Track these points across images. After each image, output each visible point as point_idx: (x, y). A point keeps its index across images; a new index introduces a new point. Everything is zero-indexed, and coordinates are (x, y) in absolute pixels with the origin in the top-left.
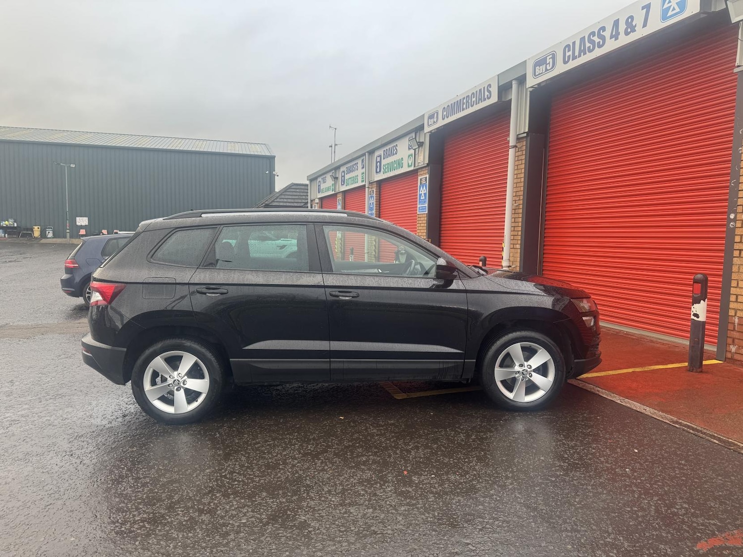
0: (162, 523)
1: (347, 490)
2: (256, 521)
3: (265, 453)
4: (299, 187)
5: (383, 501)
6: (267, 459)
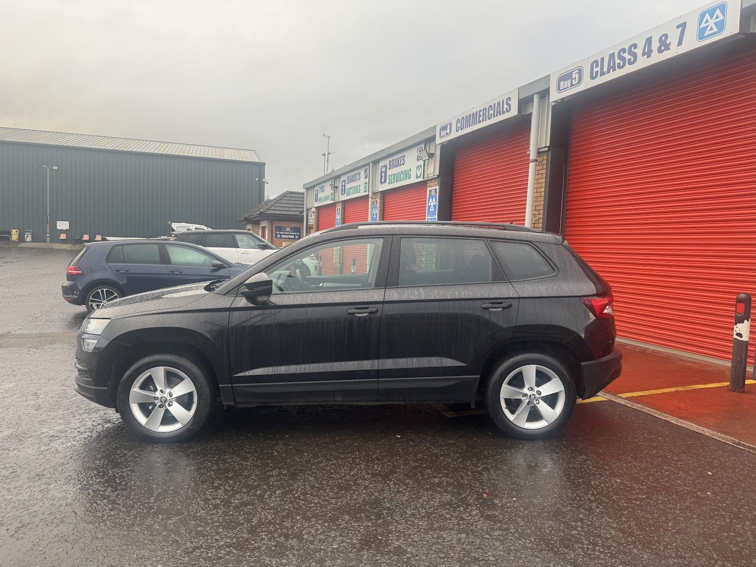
0: (249, 548)
1: (432, 513)
2: (348, 546)
3: (332, 474)
4: (294, 195)
5: (473, 525)
6: (336, 479)
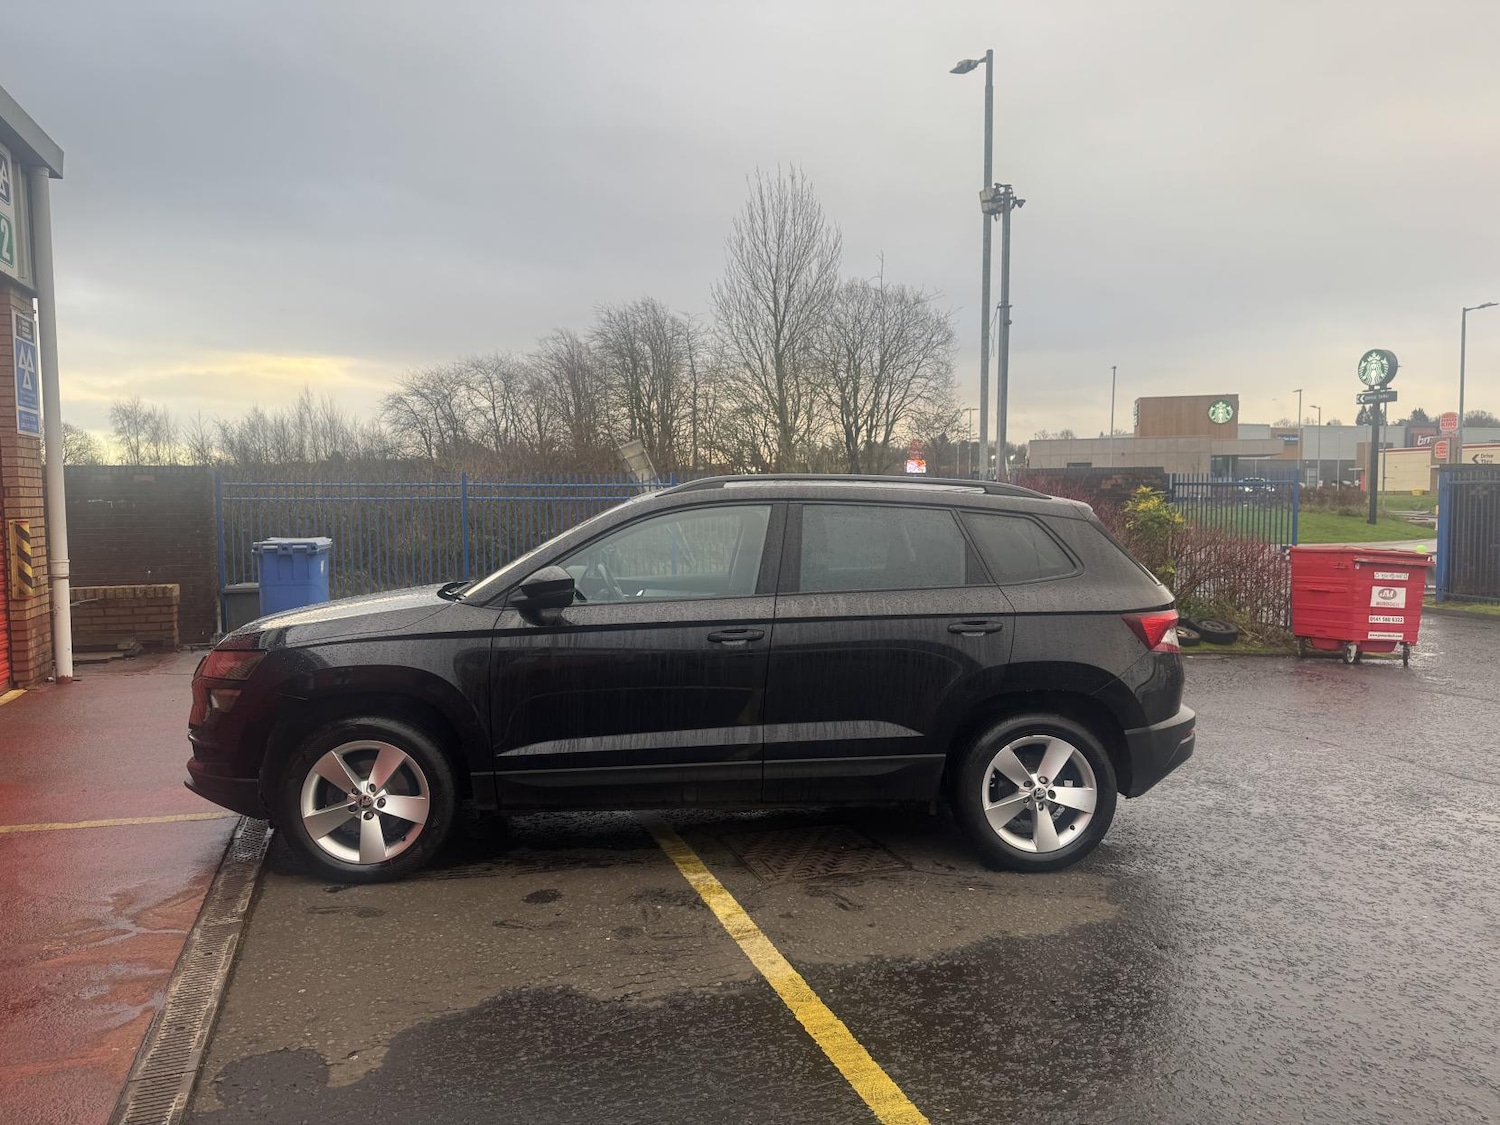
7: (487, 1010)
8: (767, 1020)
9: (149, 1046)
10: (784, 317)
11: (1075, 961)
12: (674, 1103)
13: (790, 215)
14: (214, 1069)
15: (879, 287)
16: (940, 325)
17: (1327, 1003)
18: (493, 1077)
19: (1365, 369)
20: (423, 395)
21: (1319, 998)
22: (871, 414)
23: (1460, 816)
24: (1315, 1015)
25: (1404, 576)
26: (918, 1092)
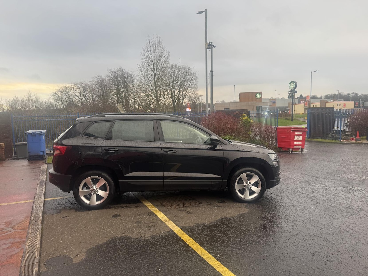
7: (108, 243)
8: (175, 240)
9: (24, 258)
10: (156, 73)
11: (241, 222)
12: (157, 259)
13: (157, 47)
14: (43, 261)
15: (179, 65)
16: (194, 75)
17: (295, 227)
18: (113, 258)
19: (290, 86)
20: (61, 92)
21: (293, 226)
22: (178, 97)
23: (317, 186)
24: (293, 229)
25: (301, 133)
26: (212, 252)
